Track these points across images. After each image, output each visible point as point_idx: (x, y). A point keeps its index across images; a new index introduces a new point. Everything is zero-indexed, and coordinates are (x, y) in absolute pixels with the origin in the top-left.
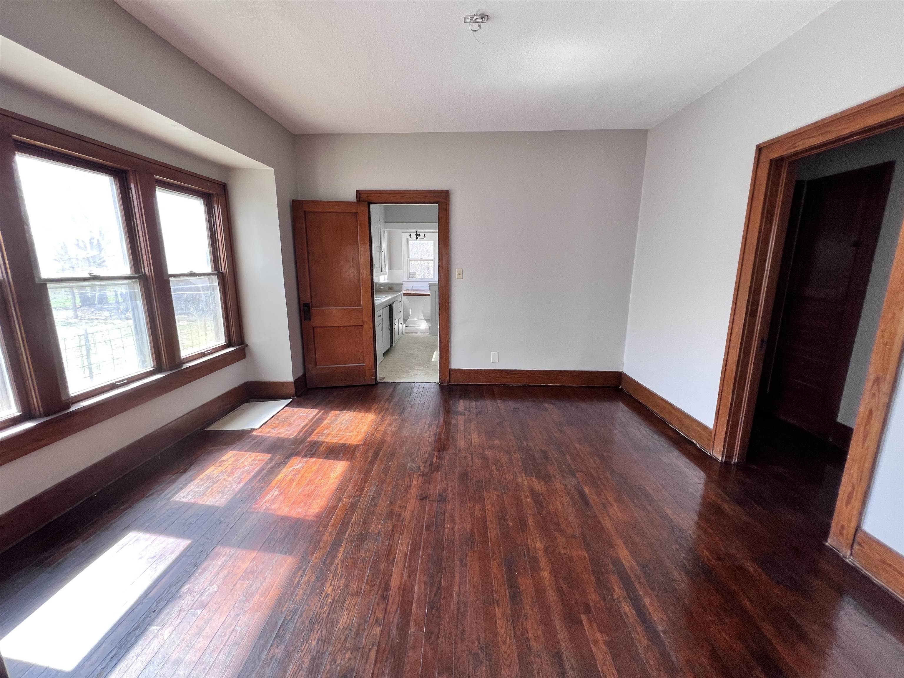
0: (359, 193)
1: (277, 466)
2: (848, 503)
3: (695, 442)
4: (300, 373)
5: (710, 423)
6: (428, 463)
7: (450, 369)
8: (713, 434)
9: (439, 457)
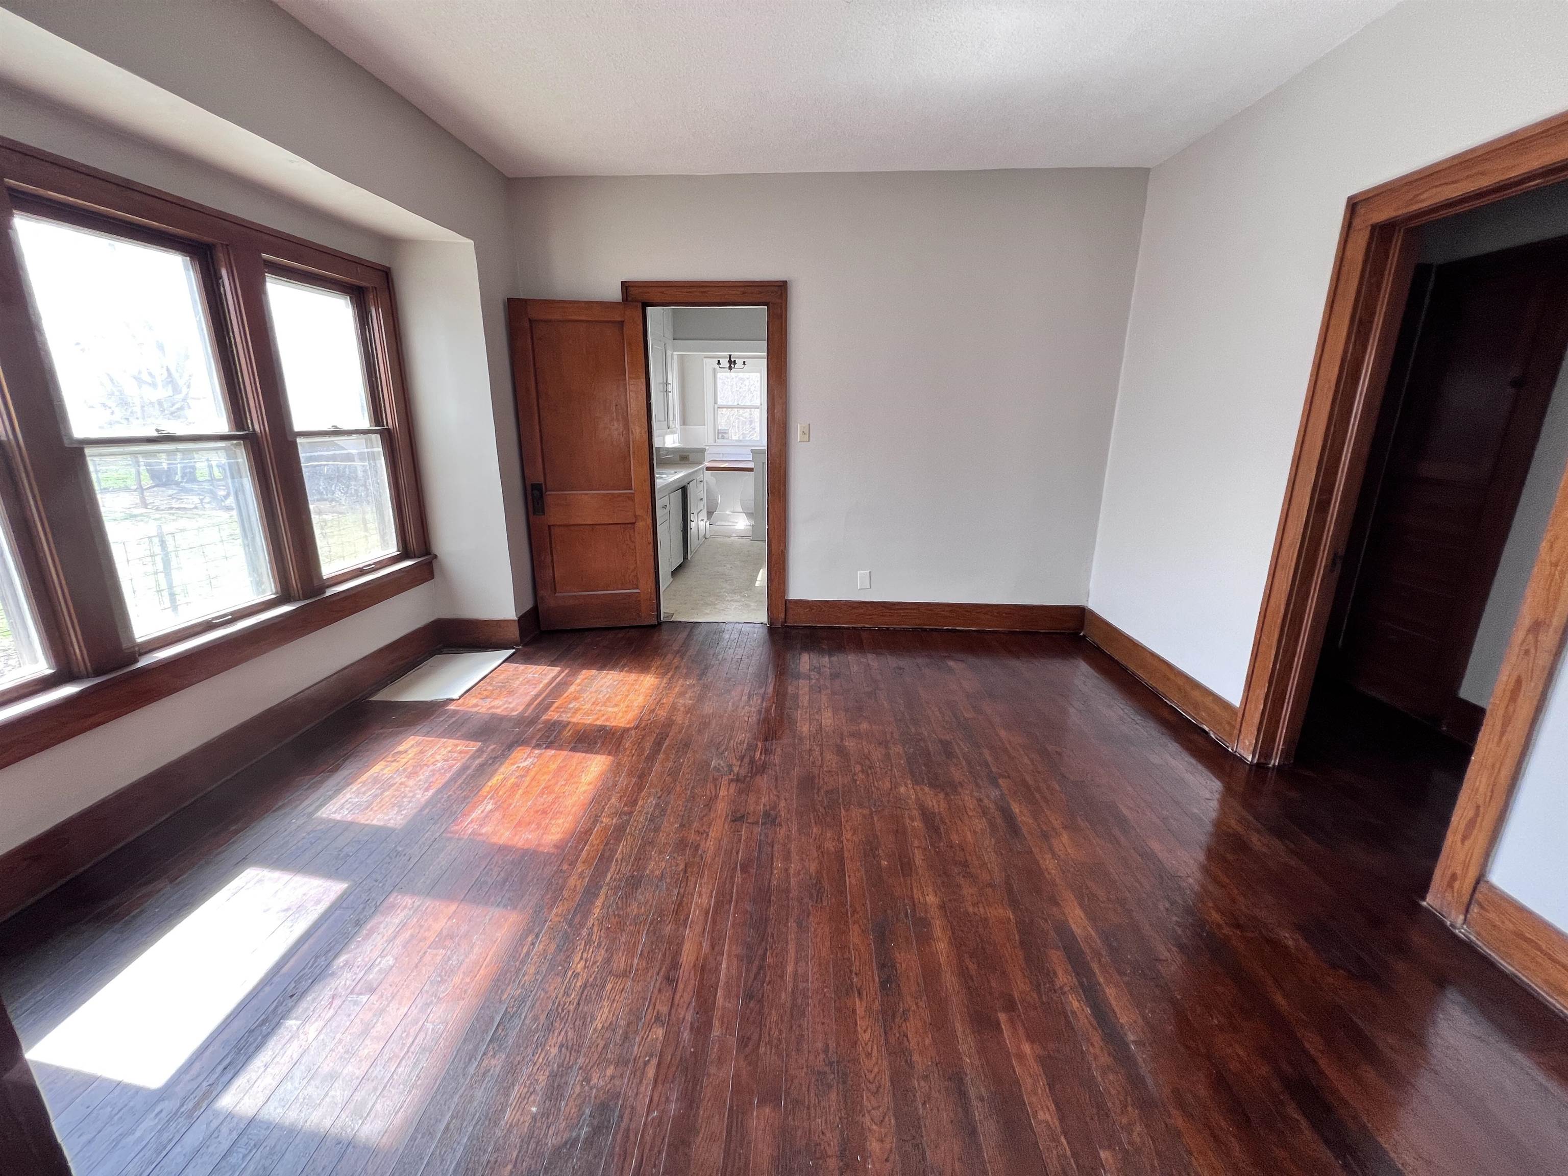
0: (625, 286)
1: (490, 762)
2: (1464, 838)
3: (1207, 729)
4: (528, 605)
5: (1234, 696)
6: (746, 760)
7: (786, 600)
8: (1240, 715)
9: (766, 750)
